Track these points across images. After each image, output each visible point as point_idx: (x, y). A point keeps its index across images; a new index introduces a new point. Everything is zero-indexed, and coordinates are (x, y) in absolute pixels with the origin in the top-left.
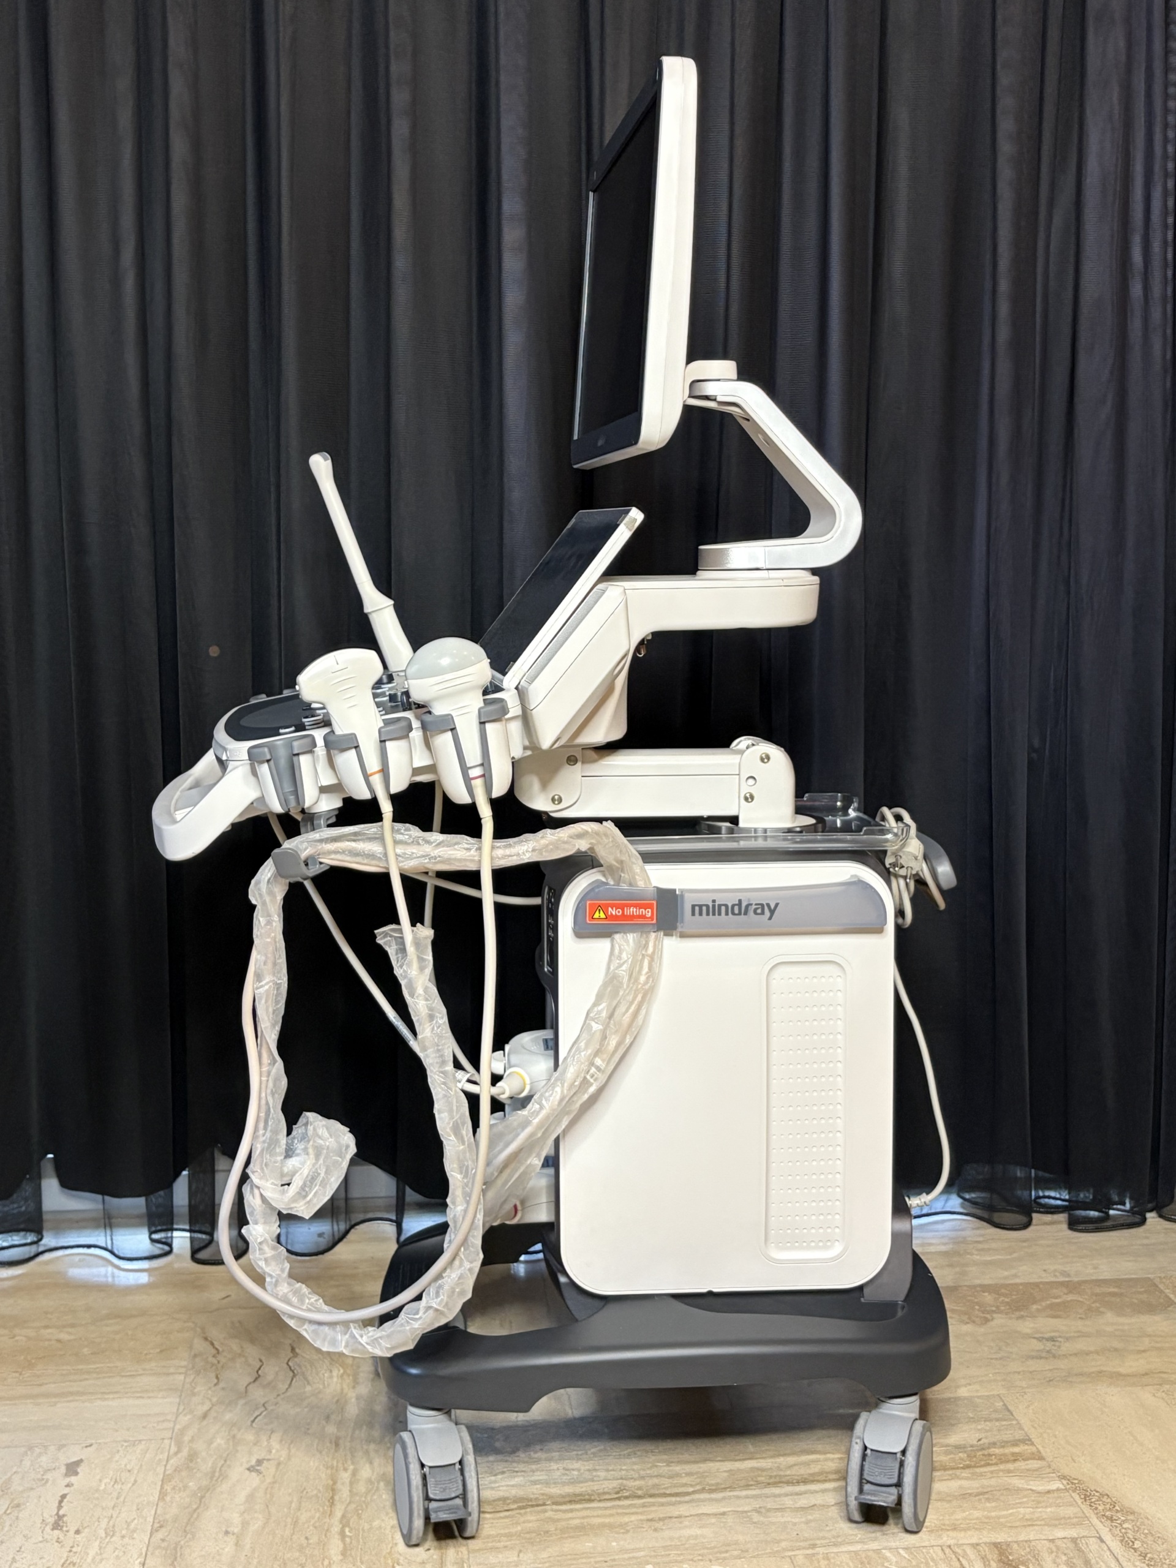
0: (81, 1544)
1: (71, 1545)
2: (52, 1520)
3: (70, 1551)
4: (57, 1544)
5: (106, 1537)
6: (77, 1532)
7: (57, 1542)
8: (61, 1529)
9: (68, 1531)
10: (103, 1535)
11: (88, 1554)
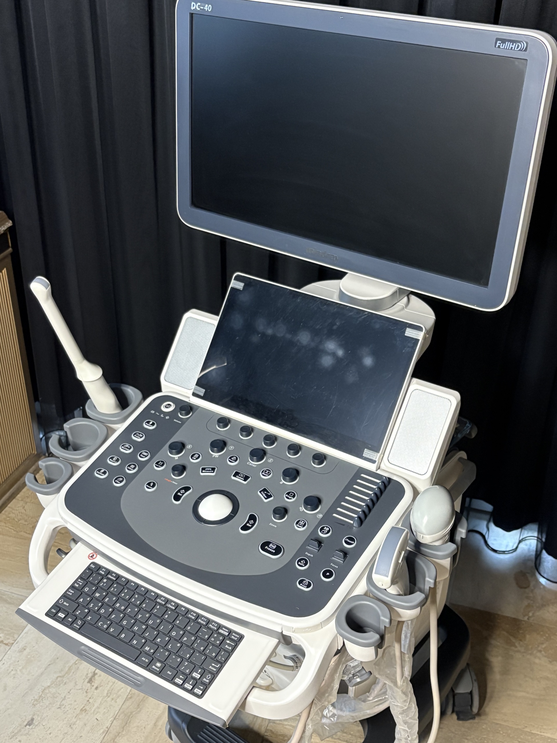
0: (94, 698)
1: (90, 697)
2: (90, 675)
3: (88, 701)
4: (85, 693)
5: (106, 697)
6: (96, 688)
7: (86, 692)
8: (91, 684)
9: (93, 686)
10: (105, 695)
11: (94, 706)
